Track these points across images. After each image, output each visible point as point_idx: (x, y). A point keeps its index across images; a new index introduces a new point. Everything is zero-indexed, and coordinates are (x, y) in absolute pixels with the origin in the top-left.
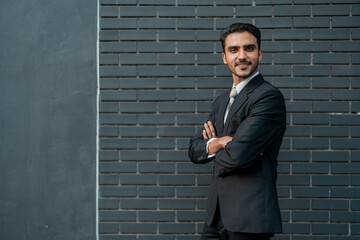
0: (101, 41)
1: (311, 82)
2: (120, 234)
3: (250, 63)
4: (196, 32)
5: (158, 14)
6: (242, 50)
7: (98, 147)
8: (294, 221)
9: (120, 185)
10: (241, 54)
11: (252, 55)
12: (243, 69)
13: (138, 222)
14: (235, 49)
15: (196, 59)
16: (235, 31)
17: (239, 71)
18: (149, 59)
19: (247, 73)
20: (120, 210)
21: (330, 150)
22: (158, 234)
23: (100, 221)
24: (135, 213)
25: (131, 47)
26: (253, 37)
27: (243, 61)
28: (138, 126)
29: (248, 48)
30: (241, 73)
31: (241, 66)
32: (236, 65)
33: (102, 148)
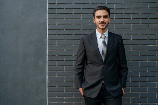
0: (48, 14)
1: (140, 32)
2: (57, 97)
3: (105, 23)
4: (90, 10)
5: (73, 2)
6: (102, 18)
7: (47, 60)
8: (132, 92)
9: (57, 76)
10: (102, 19)
11: (106, 20)
12: (102, 26)
13: (65, 92)
14: (99, 17)
15: (90, 21)
16: (100, 9)
17: (100, 26)
18: (69, 21)
19: (104, 27)
20: (57, 87)
21: (148, 61)
22: (73, 97)
23: (48, 91)
24: (63, 88)
25: (62, 16)
26: (107, 12)
27: (103, 22)
28: (65, 50)
29: (105, 17)
30: (101, 27)
31: (101, 24)
32: (99, 24)
33: (49, 60)
